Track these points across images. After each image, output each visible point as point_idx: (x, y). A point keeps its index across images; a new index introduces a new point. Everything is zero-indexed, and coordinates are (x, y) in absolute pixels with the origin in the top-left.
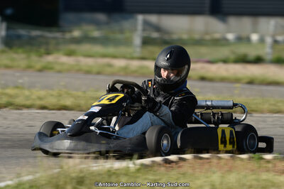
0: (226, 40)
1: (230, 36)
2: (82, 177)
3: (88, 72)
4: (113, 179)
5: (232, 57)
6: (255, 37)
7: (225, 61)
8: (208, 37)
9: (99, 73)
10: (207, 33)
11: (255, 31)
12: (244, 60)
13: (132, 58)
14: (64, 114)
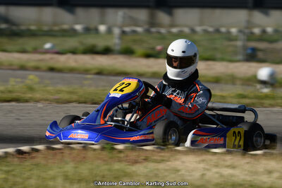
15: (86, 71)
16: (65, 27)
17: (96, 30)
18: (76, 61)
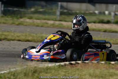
0: (95, 13)
1: (97, 12)
2: (36, 70)
3: (38, 26)
4: (49, 71)
5: (98, 21)
6: (107, 12)
7: (94, 22)
8: (87, 12)
9: (42, 26)
10: (87, 10)
11: (107, 10)
12: (102, 22)
13: (56, 20)
14: (28, 43)
15: (99, 31)
16: (91, 12)
17: (104, 13)
18: (95, 26)
